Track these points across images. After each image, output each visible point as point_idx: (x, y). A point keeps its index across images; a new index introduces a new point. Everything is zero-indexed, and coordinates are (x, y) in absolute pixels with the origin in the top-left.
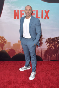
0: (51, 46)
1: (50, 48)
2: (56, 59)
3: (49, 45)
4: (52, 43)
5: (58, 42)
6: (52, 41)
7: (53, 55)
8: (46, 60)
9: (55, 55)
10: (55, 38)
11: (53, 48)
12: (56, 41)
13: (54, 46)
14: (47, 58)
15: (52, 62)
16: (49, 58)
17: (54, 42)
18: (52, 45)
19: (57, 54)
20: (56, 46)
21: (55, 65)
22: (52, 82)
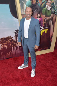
0: (4, 46)
1: (4, 47)
2: (10, 57)
3: (2, 45)
4: (5, 42)
5: (10, 41)
6: (5, 41)
7: (7, 54)
8: (1, 59)
9: (9, 53)
10: (7, 38)
11: (7, 47)
12: (8, 40)
13: (7, 45)
14: (2, 57)
15: (7, 60)
16: (4, 57)
17: (7, 41)
18: (5, 44)
19: (11, 52)
20: (9, 45)
21: (10, 62)
22: (8, 78)
